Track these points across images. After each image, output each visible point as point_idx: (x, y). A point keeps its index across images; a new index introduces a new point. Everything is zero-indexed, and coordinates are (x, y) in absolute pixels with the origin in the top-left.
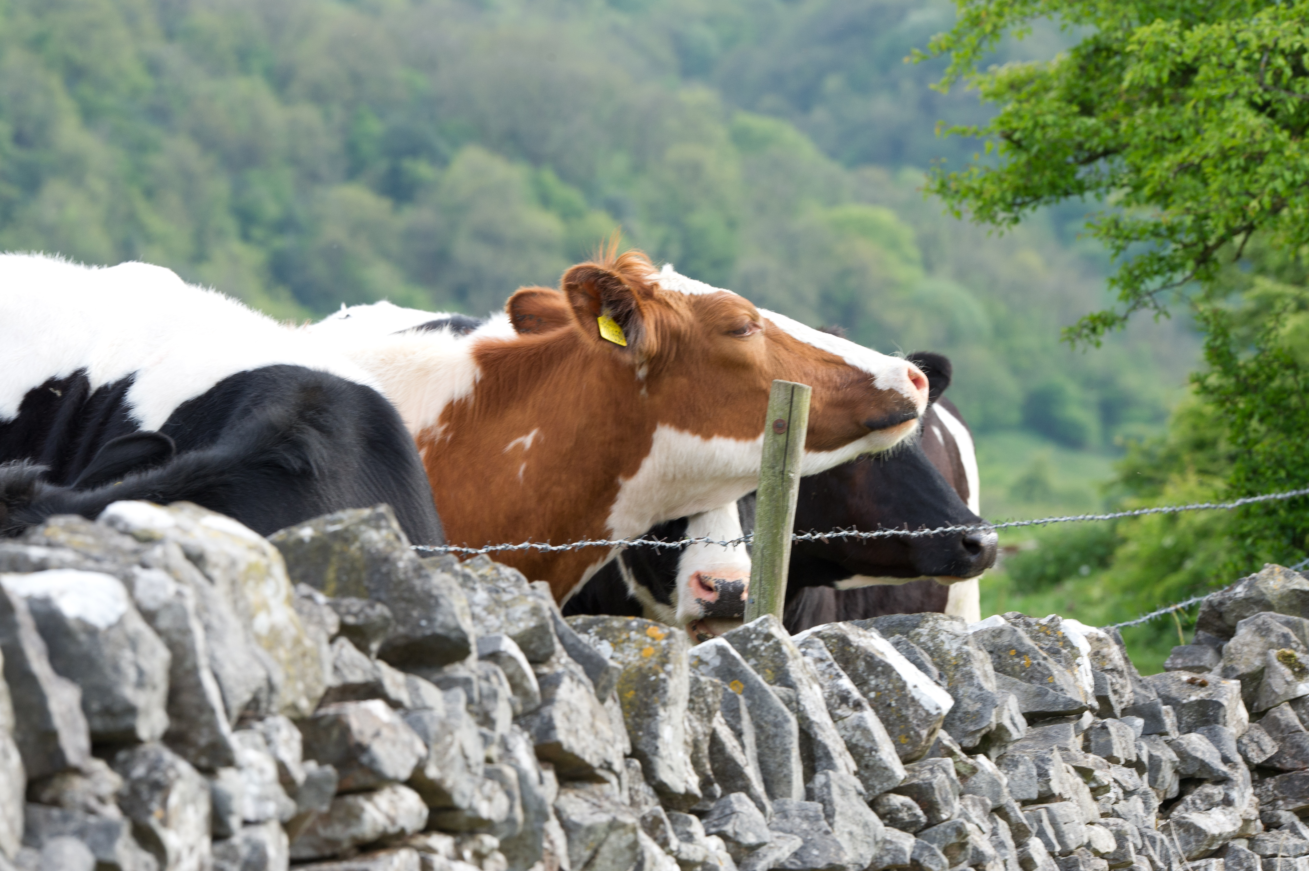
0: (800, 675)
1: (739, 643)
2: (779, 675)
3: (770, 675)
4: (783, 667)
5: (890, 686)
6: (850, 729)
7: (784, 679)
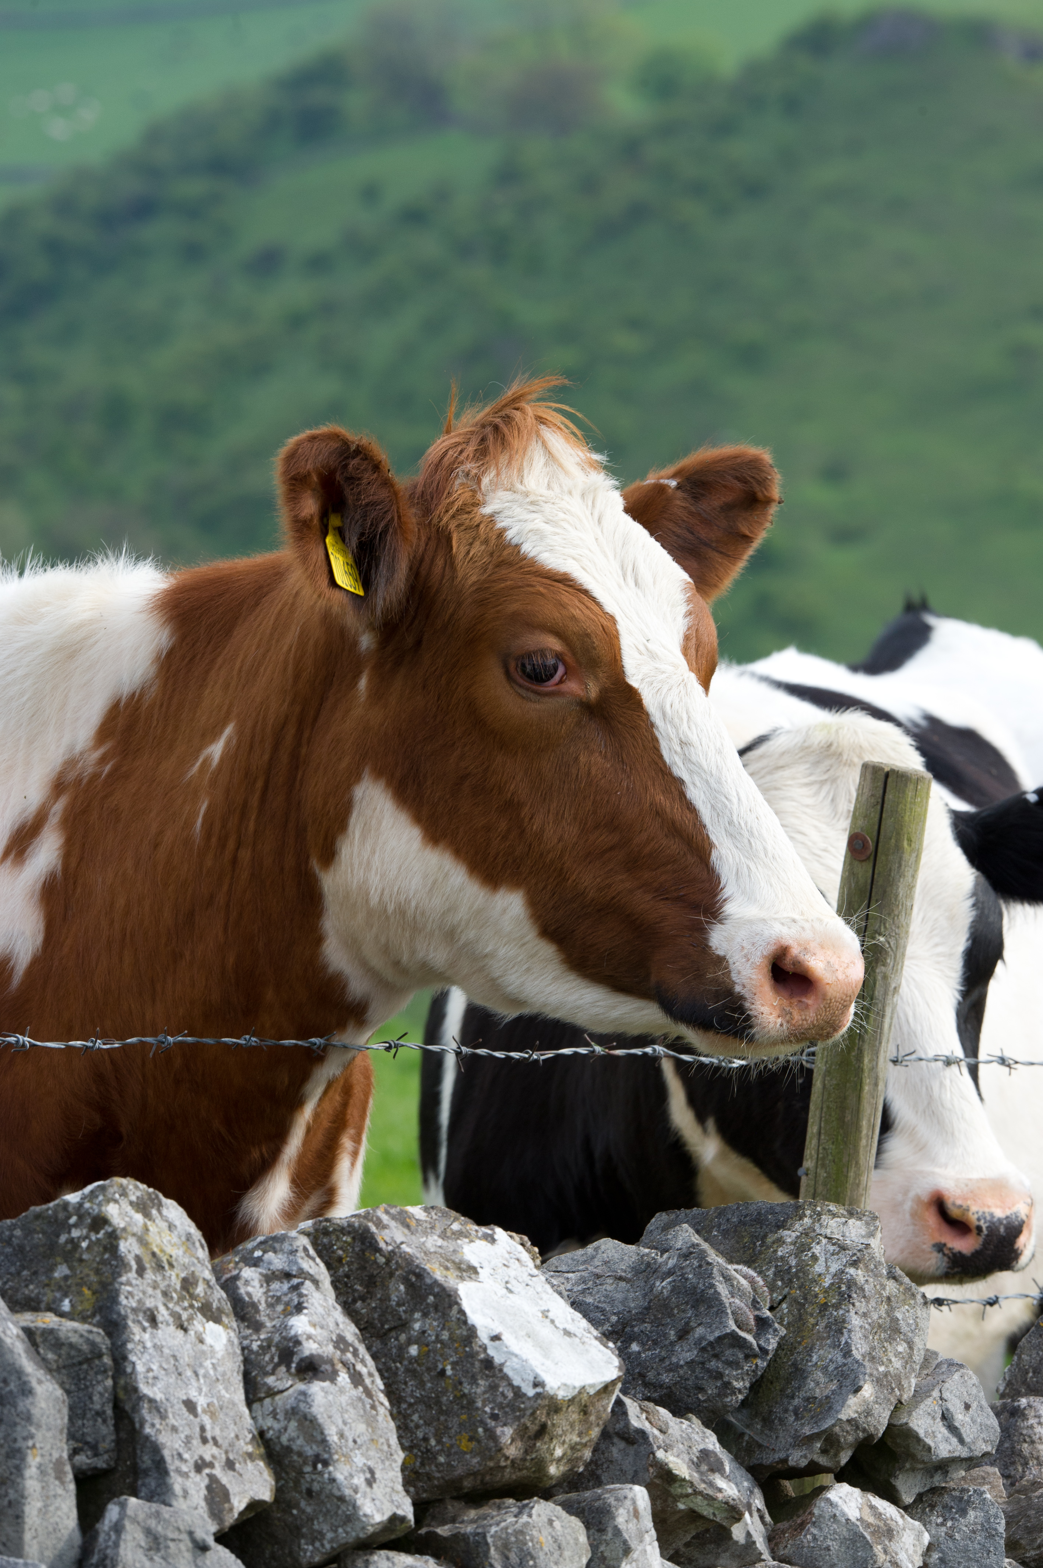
0: (155, 1301)
1: (44, 1233)
2: (101, 1303)
3: (88, 1300)
4: (111, 1284)
5: (445, 1336)
6: (281, 1416)
7: (108, 1308)
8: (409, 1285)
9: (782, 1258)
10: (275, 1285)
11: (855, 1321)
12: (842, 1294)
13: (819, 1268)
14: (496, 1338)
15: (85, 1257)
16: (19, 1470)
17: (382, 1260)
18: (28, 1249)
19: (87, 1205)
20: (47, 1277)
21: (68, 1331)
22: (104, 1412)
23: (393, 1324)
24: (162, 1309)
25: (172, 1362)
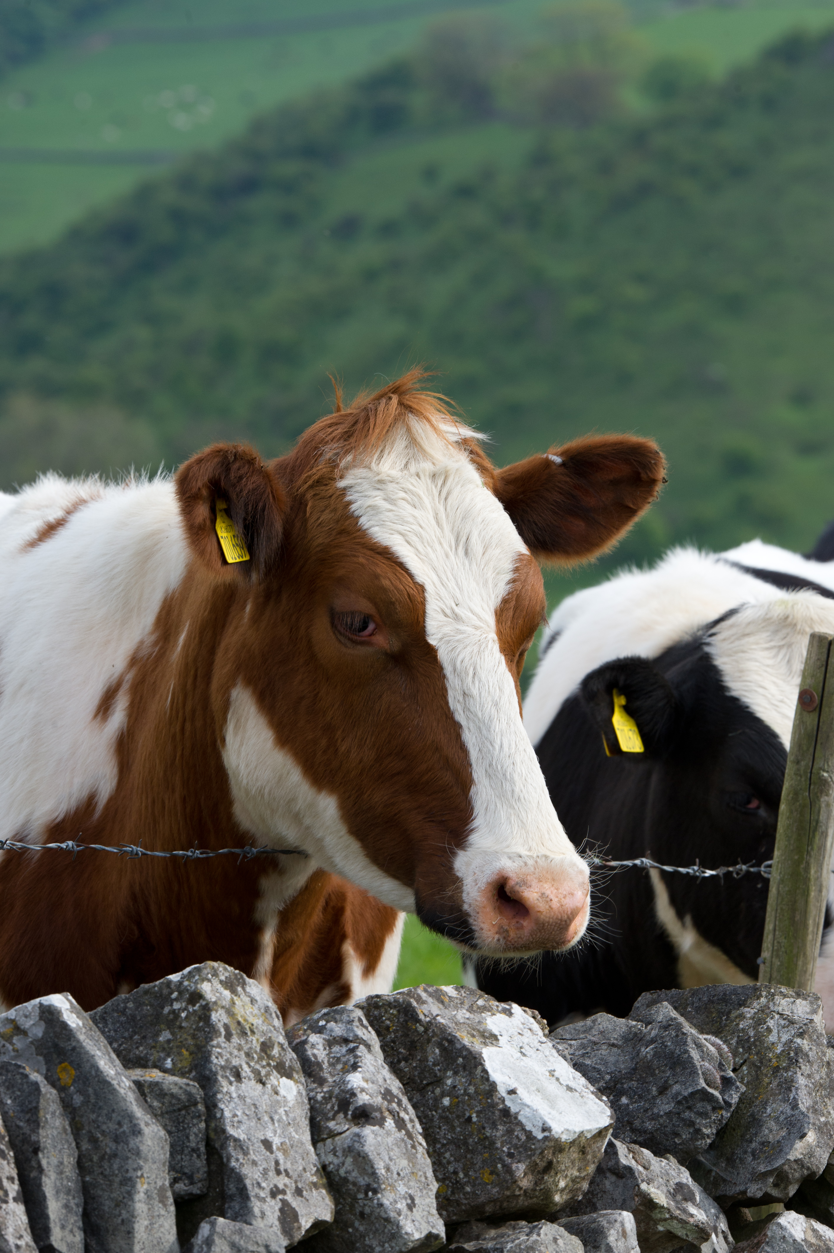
0: (239, 1060)
1: (151, 1005)
2: (196, 1062)
3: (186, 1059)
4: (205, 1046)
5: (472, 1090)
6: (339, 1153)
7: (201, 1065)
8: (443, 1049)
9: (743, 1030)
10: (336, 1049)
11: (801, 1081)
12: (790, 1059)
13: (773, 1038)
14: (512, 1092)
15: (183, 1025)
16: (130, 1195)
17: (421, 1029)
18: (138, 1018)
19: (186, 983)
20: (154, 1040)
21: (170, 1084)
22: (198, 1149)
23: (430, 1080)
24: (245, 1067)
25: (253, 1109)
